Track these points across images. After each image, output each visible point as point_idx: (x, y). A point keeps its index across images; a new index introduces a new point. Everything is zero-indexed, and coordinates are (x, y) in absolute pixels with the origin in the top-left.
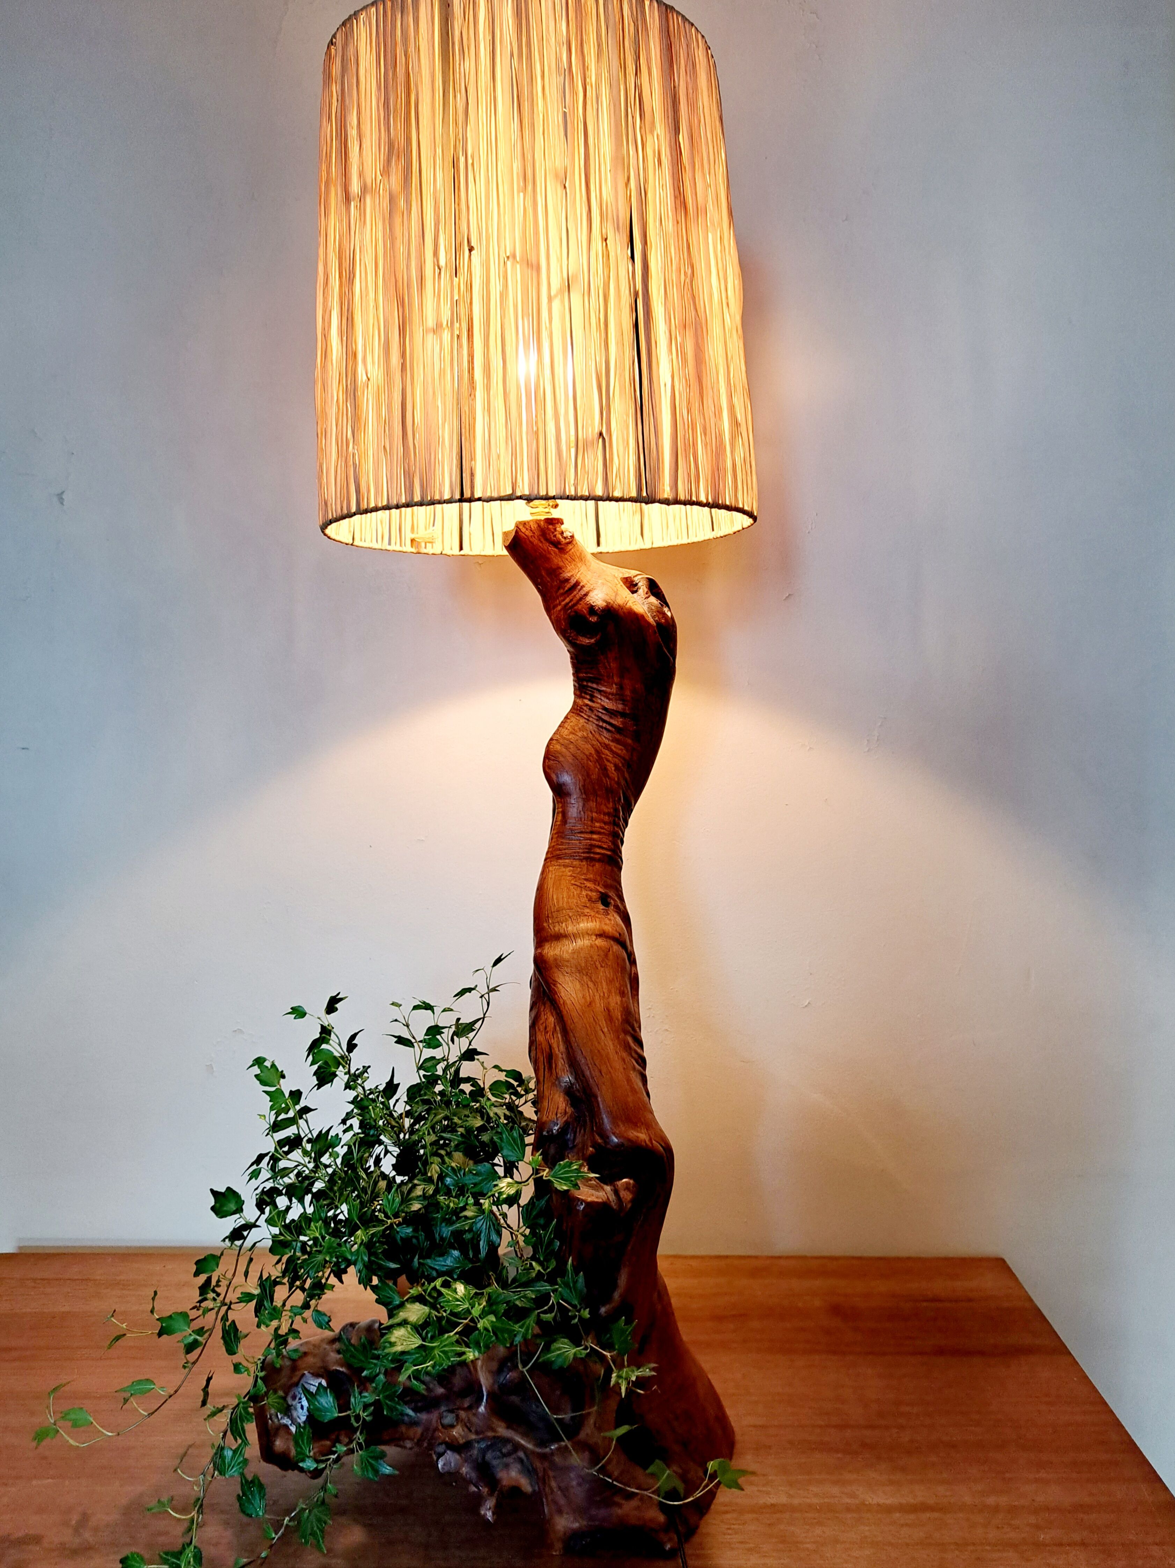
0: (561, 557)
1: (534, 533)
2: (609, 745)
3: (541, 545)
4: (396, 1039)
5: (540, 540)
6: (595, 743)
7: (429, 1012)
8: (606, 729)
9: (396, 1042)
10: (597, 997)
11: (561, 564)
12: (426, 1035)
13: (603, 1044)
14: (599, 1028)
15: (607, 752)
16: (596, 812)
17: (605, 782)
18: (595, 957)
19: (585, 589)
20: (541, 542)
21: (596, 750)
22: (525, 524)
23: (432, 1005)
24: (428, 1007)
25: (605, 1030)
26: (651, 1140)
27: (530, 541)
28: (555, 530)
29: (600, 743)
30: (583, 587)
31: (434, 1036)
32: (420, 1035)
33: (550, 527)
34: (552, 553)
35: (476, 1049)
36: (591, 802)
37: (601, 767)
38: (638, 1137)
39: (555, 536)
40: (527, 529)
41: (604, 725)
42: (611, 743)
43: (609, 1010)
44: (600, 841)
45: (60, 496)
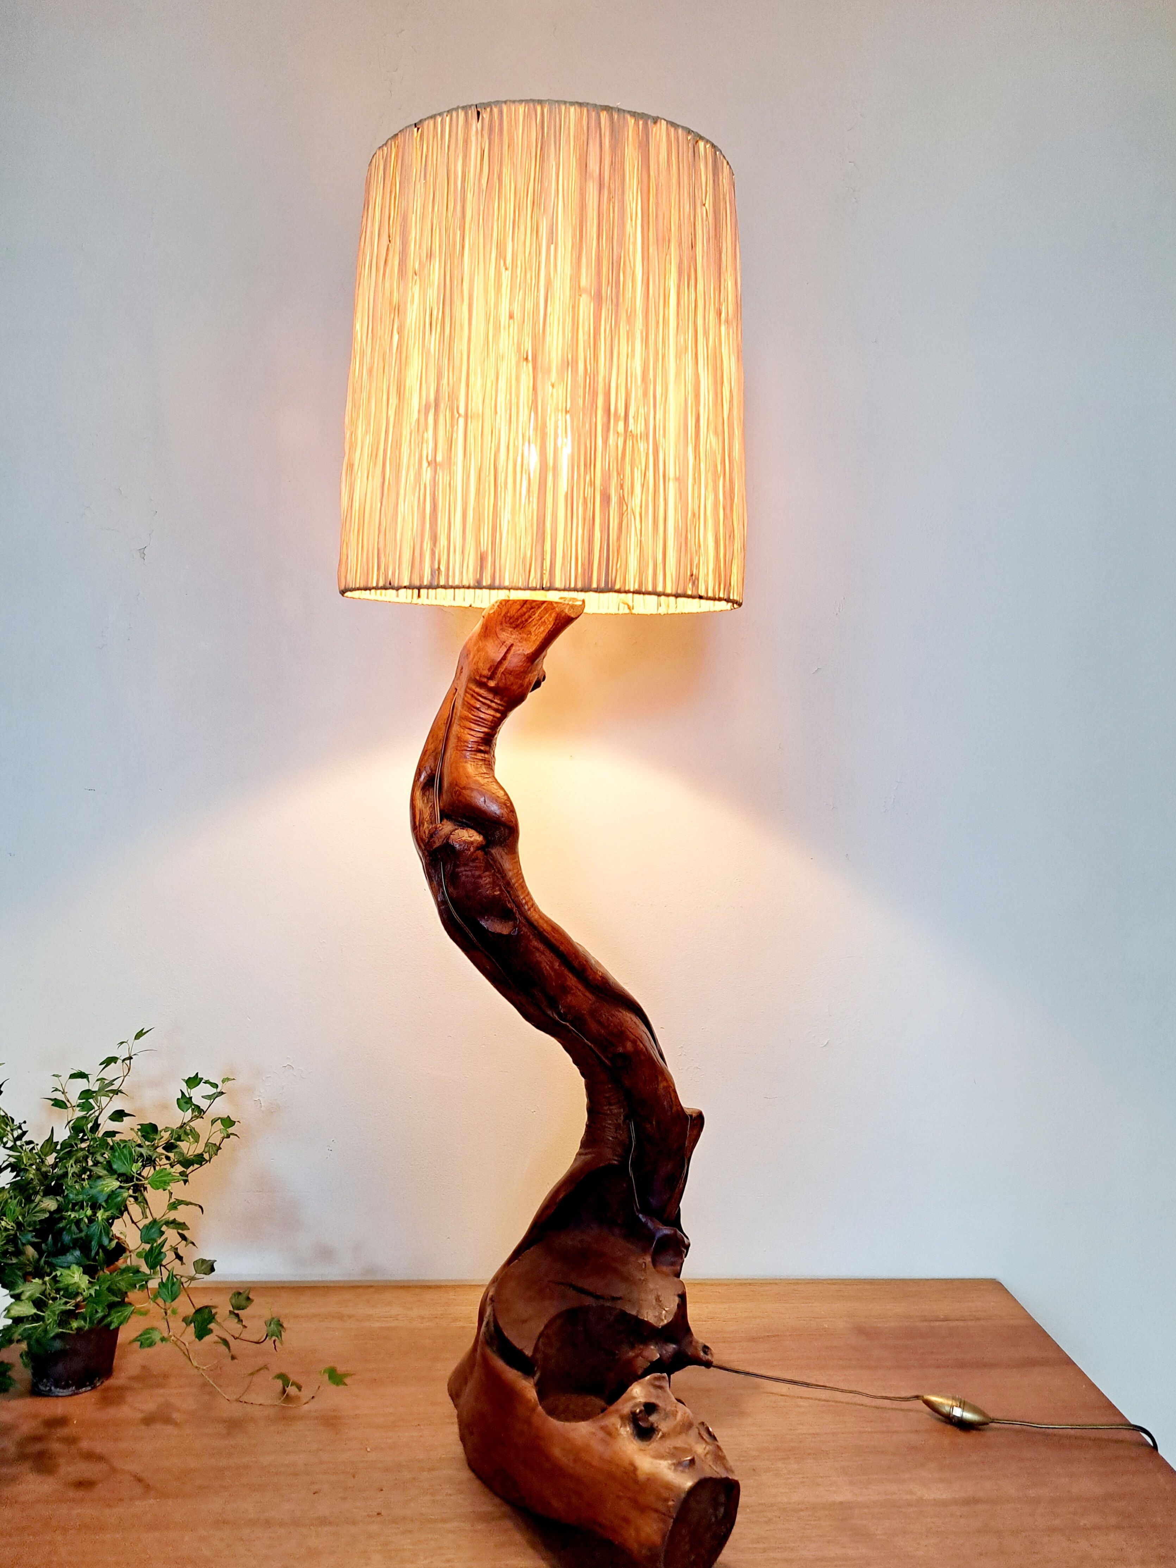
4: (53, 1102)
7: (85, 1080)
9: (53, 1105)
12: (80, 1098)
23: (86, 1073)
24: (82, 1075)
31: (87, 1099)
32: (74, 1099)
35: (123, 1111)
45: (142, 552)
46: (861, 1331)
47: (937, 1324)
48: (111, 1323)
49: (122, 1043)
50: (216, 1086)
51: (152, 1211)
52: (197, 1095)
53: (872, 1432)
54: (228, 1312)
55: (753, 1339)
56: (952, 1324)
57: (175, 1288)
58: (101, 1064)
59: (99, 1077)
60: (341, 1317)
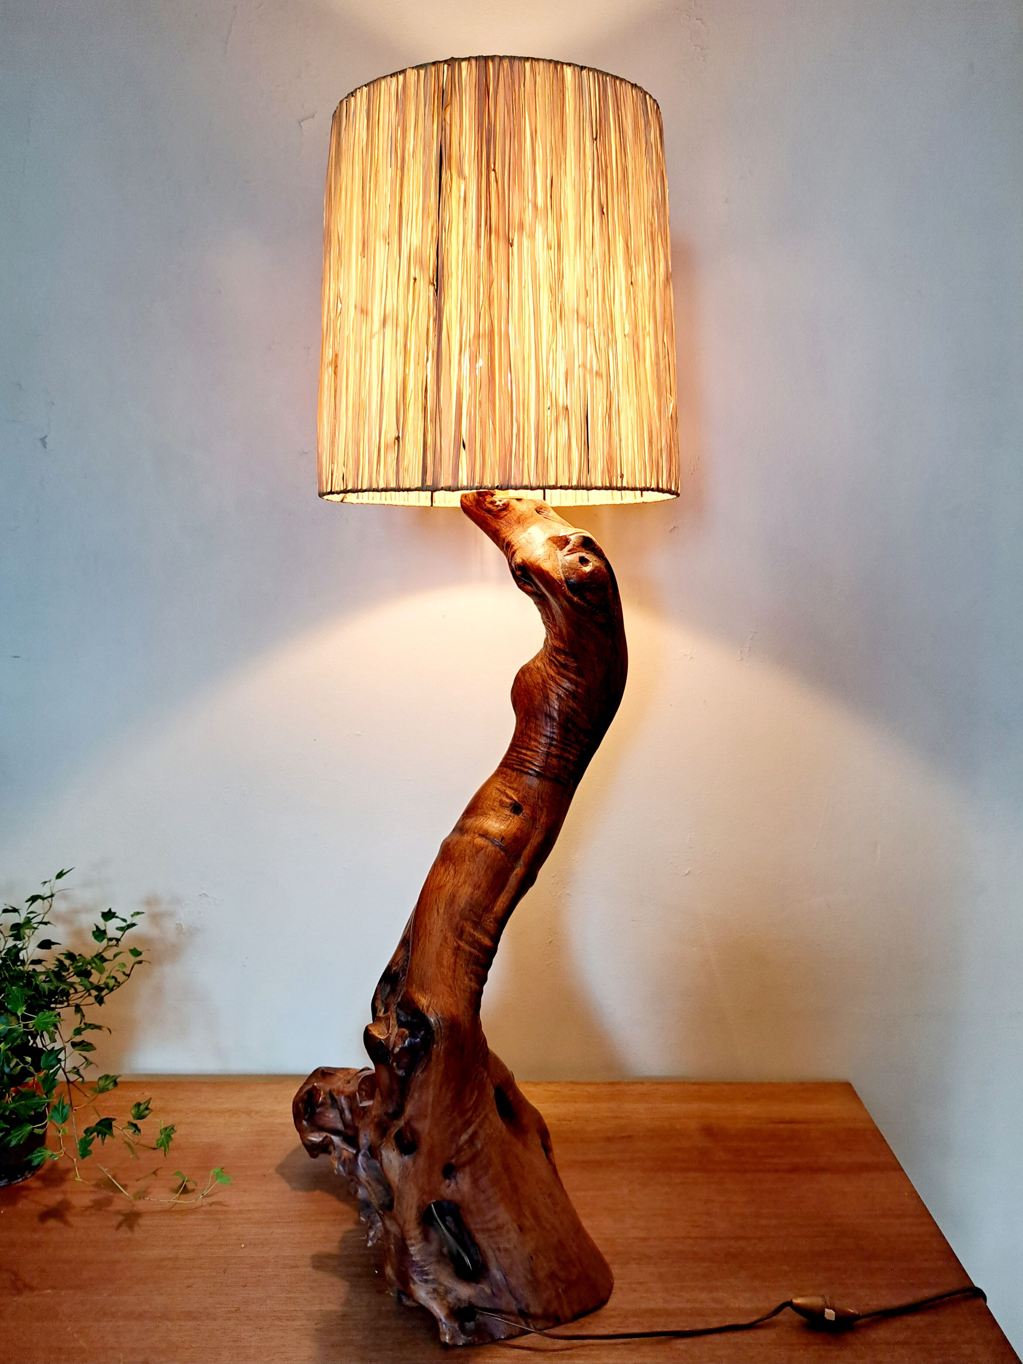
0: (496, 522)
1: (472, 503)
2: (555, 677)
3: (478, 512)
5: (477, 509)
6: (544, 674)
8: (555, 664)
10: (450, 884)
11: (498, 527)
12: (11, 930)
13: (432, 920)
14: (436, 908)
15: (551, 683)
16: (534, 733)
17: (545, 708)
18: (468, 852)
19: (515, 548)
20: (479, 510)
21: (543, 681)
22: (466, 496)
23: (16, 908)
24: (13, 910)
25: (441, 911)
26: (428, 1007)
27: (471, 510)
28: (485, 500)
29: (548, 674)
30: (513, 546)
31: (17, 931)
33: (481, 498)
34: (488, 518)
35: (50, 940)
36: (532, 724)
37: (544, 696)
38: (419, 1000)
39: (485, 505)
40: (467, 500)
41: (553, 659)
42: (557, 676)
43: (454, 896)
44: (531, 757)
45: (43, 440)
46: (709, 1131)
47: (782, 1126)
48: (10, 1141)
49: (45, 882)
50: (125, 920)
51: (62, 1034)
52: (111, 927)
53: (696, 1238)
54: (127, 1123)
55: (608, 1139)
56: (797, 1126)
57: (65, 1110)
58: (27, 901)
59: (29, 911)
60: (249, 1112)
